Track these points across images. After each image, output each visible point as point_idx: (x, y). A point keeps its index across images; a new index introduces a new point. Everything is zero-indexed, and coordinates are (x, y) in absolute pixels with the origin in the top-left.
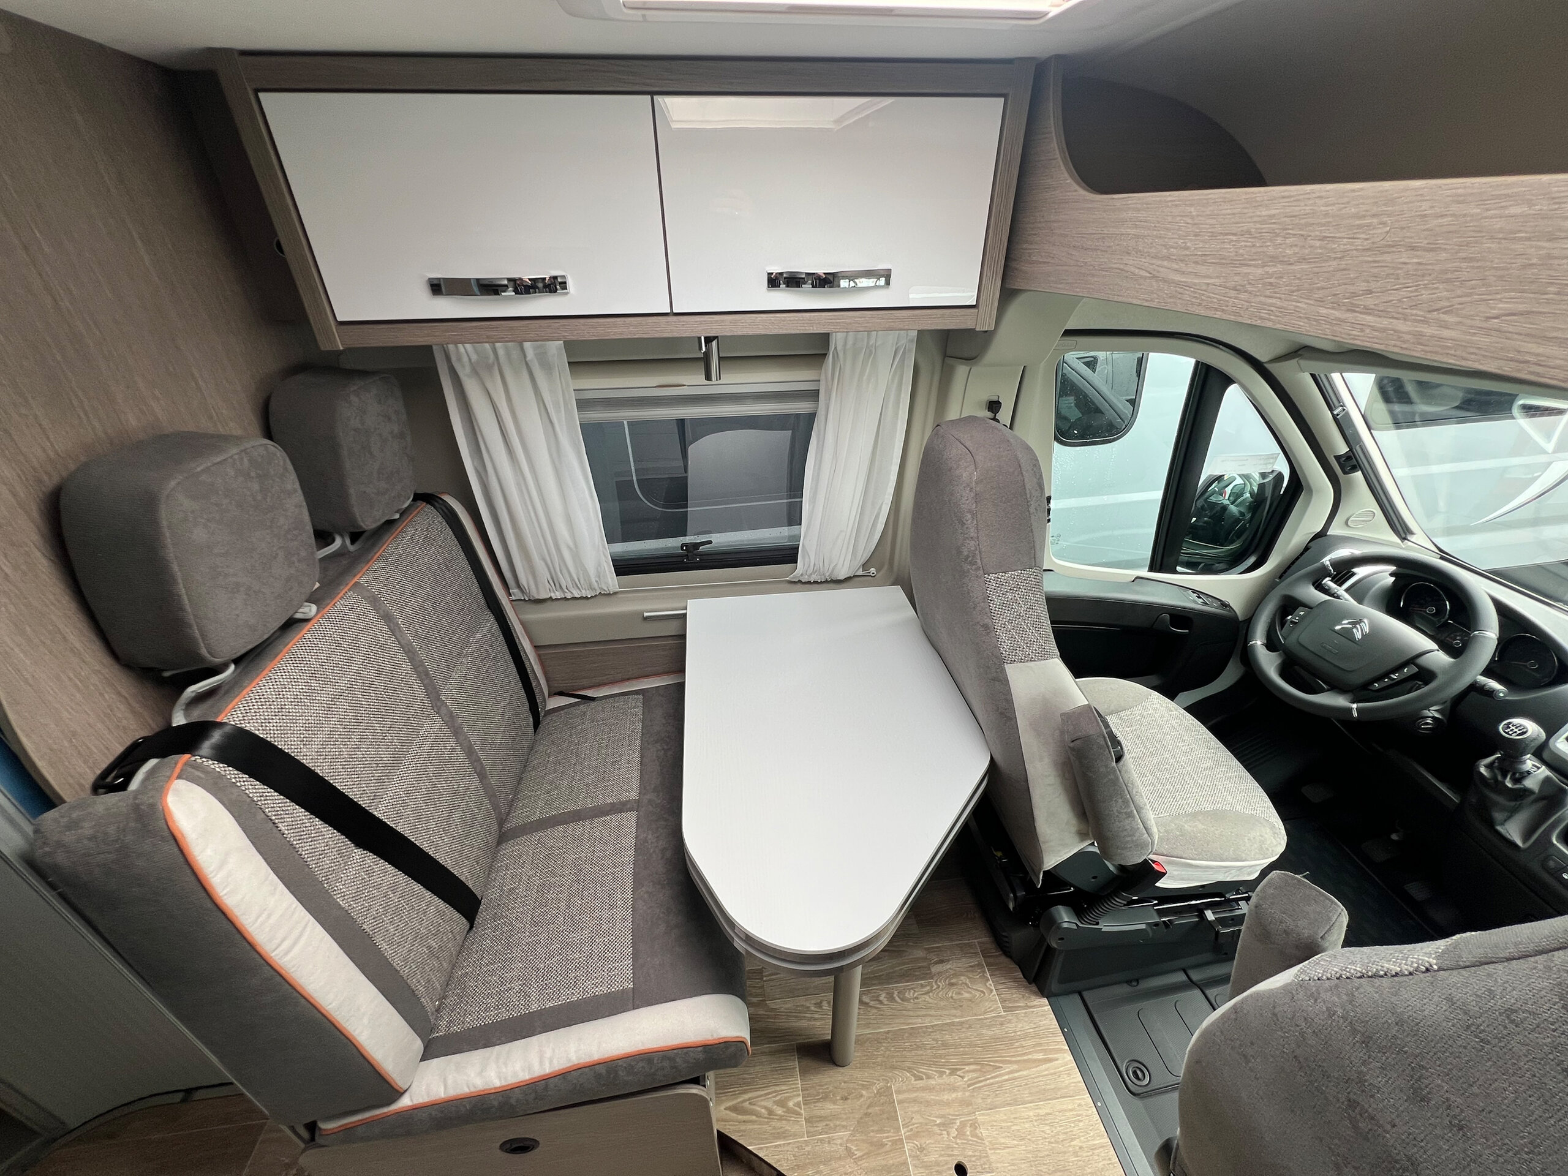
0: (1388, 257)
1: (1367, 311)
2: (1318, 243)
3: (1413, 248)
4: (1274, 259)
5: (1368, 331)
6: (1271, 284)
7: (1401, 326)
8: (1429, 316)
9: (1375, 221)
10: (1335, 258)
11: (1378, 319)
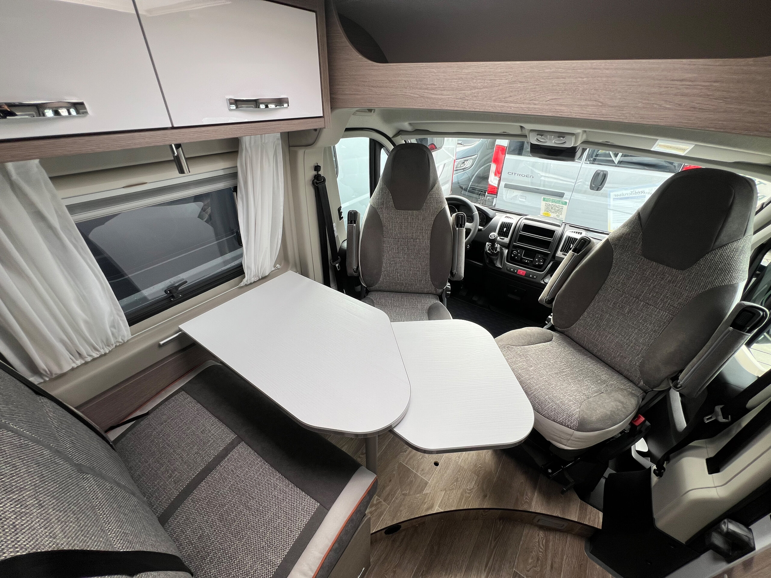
0: (514, 85)
1: (511, 102)
2: (489, 82)
3: (521, 82)
4: (475, 88)
5: (513, 108)
6: (475, 96)
7: (523, 106)
8: (530, 102)
9: (507, 74)
10: (497, 86)
11: (515, 105)
